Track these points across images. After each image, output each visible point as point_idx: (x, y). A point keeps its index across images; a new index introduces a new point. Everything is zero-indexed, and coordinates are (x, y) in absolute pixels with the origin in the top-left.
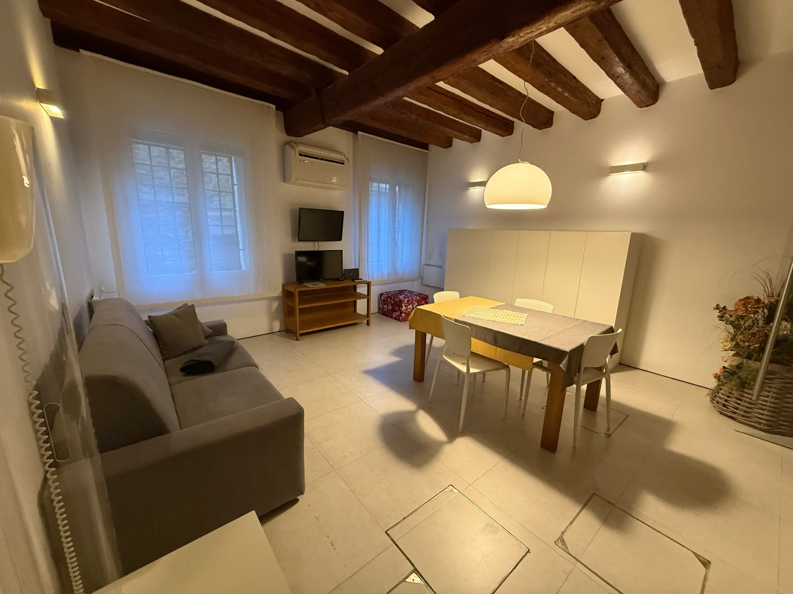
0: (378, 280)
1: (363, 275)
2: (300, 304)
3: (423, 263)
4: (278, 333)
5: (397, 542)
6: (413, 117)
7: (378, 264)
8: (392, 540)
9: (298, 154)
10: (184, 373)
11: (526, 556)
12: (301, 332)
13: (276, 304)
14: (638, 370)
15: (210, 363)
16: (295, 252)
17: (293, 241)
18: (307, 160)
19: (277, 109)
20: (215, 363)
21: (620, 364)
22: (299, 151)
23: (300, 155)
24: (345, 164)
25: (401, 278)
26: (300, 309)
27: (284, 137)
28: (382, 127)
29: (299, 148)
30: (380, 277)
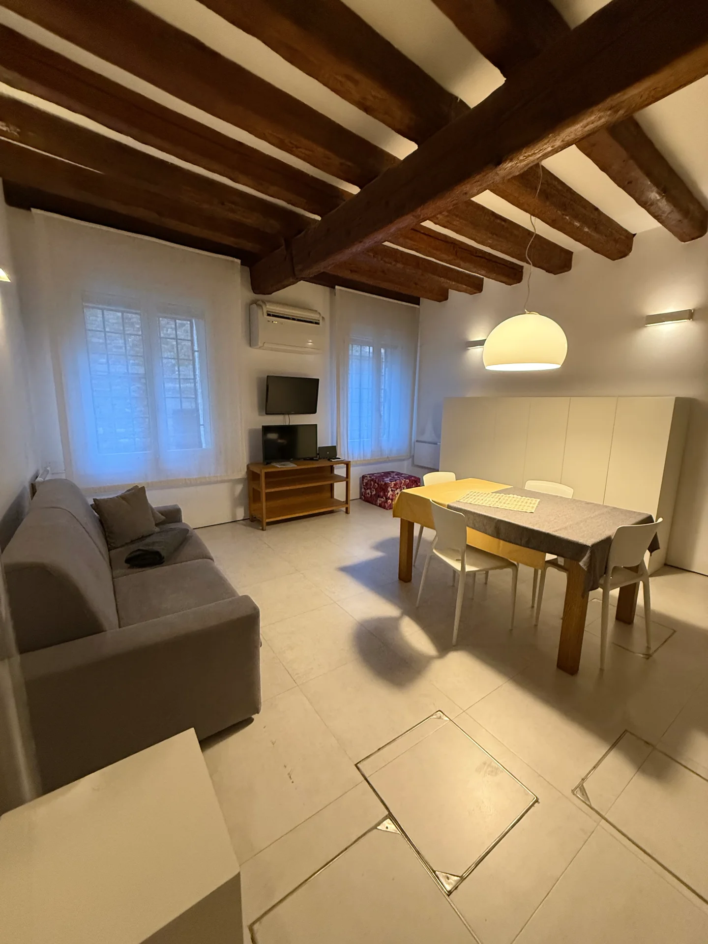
0: (359, 459)
1: (342, 454)
2: (267, 488)
3: (414, 439)
4: (242, 521)
5: (368, 779)
6: (399, 265)
7: (360, 441)
8: (363, 775)
9: (266, 314)
10: (129, 565)
11: (533, 807)
12: (268, 520)
13: (239, 488)
14: (691, 573)
15: (158, 553)
16: (261, 427)
17: (260, 415)
18: (276, 321)
19: (242, 264)
20: (163, 554)
21: (666, 565)
22: (267, 311)
23: (269, 315)
24: (320, 324)
25: (388, 457)
26: (266, 493)
27: (250, 295)
28: (364, 280)
29: (267, 307)
30: (362, 456)
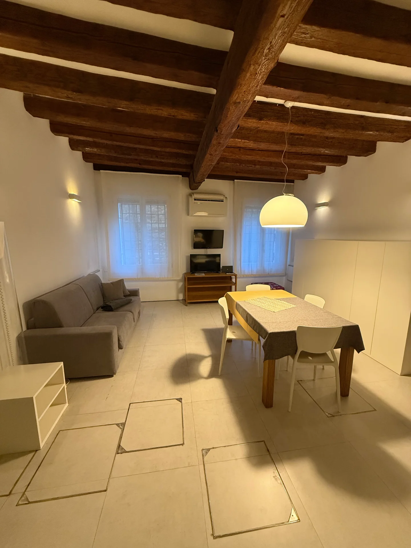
2: (188, 285)
3: (288, 264)
4: (181, 301)
7: (249, 264)
8: (129, 408)
9: (194, 200)
11: (178, 446)
12: (189, 301)
13: (181, 284)
16: (190, 255)
17: (191, 249)
18: (199, 202)
19: (182, 177)
24: (224, 201)
25: (268, 274)
26: (188, 288)
27: (188, 191)
29: (195, 196)
30: (250, 271)
